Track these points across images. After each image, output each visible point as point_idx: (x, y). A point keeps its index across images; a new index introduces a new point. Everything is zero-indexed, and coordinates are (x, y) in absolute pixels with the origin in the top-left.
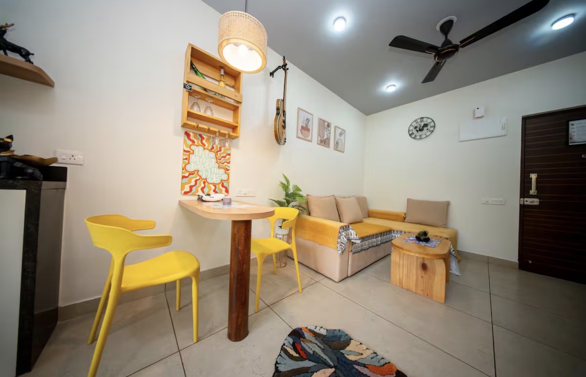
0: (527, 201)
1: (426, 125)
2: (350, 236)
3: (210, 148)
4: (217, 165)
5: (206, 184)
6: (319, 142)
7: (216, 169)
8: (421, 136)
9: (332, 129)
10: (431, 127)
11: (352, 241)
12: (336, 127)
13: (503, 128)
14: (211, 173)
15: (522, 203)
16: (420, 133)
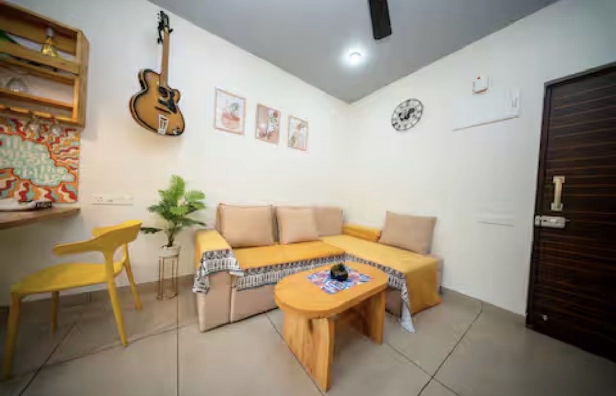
0: (545, 221)
1: (412, 111)
2: (229, 266)
3: (35, 138)
4: (52, 162)
5: (30, 187)
6: (258, 135)
7: (49, 167)
8: (405, 126)
9: (283, 120)
10: (418, 112)
11: (231, 273)
12: (290, 117)
13: (514, 105)
14: (39, 172)
15: (537, 223)
16: (405, 122)
